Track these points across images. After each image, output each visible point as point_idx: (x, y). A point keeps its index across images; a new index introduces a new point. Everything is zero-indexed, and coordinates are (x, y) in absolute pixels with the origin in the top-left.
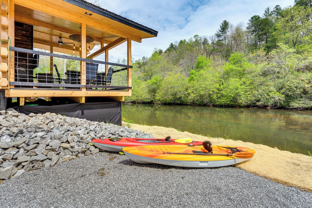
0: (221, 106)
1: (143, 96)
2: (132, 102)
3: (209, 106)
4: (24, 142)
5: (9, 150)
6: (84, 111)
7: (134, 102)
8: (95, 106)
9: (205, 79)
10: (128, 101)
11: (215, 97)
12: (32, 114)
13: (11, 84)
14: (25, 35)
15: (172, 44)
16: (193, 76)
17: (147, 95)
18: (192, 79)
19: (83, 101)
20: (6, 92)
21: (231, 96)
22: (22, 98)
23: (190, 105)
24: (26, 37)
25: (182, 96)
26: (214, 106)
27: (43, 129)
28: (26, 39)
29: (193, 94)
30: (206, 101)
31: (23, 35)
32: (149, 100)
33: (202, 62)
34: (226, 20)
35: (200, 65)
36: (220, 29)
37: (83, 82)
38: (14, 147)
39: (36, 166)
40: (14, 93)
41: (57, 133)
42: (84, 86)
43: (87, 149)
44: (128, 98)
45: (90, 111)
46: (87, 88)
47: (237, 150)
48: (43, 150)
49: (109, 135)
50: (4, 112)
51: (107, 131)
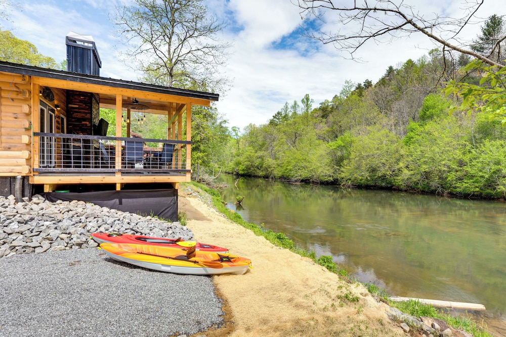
0: (466, 196)
1: (320, 170)
2: (302, 181)
3: (440, 195)
4: (29, 230)
5: (12, 235)
6: (123, 200)
7: (307, 180)
8: (138, 194)
9: (433, 141)
10: (295, 179)
11: (451, 177)
12: (59, 201)
13: (35, 170)
14: (83, 101)
15: (391, 68)
16: (412, 134)
17: (327, 169)
18: (409, 142)
19: (118, 188)
20: (30, 179)
21: (482, 177)
22: (47, 184)
23: (406, 191)
24: (84, 104)
25: (388, 173)
26: (453, 195)
27: (53, 219)
28: (84, 105)
29: (409, 171)
30: (435, 183)
31: (81, 101)
32: (331, 179)
33: (434, 107)
34: (495, 15)
35: (428, 113)
36: (481, 34)
38: (19, 233)
39: (27, 251)
40: (37, 180)
41: (65, 223)
42: (119, 171)
43: (87, 242)
44: (295, 173)
45: (130, 200)
46: (123, 173)
47: (229, 259)
48: (39, 238)
49: (126, 231)
50: (26, 198)
51: (128, 226)
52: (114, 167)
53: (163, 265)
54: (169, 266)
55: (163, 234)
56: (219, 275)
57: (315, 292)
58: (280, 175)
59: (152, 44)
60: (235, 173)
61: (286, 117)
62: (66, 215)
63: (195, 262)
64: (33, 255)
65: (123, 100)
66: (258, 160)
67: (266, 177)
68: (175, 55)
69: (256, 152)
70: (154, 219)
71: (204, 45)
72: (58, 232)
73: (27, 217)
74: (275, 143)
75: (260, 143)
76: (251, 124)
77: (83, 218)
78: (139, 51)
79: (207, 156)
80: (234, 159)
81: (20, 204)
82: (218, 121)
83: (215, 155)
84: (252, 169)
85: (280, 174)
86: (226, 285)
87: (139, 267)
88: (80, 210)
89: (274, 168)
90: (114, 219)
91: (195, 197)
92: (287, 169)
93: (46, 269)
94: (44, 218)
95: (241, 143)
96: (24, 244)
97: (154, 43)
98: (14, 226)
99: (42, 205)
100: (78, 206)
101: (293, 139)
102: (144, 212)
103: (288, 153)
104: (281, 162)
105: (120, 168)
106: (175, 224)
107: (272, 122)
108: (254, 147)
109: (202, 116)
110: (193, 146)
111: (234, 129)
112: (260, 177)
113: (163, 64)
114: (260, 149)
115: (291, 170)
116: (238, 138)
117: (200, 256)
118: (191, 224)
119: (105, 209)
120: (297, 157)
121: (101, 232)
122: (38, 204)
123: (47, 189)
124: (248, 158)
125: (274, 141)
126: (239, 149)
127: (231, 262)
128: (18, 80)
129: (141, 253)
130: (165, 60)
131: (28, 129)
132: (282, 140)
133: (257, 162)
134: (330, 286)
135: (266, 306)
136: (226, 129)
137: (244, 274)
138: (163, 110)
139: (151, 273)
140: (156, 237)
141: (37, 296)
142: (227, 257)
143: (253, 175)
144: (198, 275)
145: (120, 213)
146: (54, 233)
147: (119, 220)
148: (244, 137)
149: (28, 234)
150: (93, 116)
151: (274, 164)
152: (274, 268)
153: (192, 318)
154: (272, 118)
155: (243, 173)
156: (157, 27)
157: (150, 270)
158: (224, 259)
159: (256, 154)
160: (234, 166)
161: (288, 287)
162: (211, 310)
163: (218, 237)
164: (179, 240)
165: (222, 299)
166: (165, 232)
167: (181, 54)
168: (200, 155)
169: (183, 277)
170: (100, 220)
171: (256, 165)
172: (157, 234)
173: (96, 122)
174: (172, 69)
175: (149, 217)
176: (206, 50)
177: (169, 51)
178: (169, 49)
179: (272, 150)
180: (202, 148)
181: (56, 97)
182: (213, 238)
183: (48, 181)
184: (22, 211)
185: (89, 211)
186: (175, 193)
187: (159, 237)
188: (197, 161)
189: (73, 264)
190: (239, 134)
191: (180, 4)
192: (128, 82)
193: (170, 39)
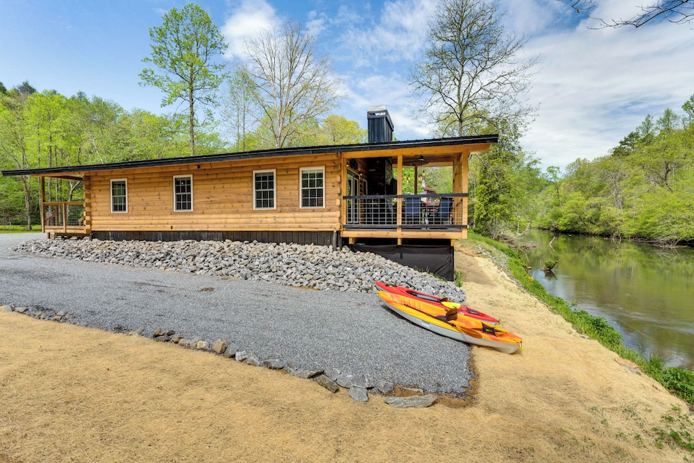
2: (682, 243)
4: (338, 272)
6: (403, 254)
8: (416, 250)
10: (666, 239)
12: (358, 252)
13: (344, 226)
14: (378, 165)
19: (399, 243)
20: (341, 233)
22: (351, 238)
27: (353, 266)
28: (380, 168)
37: (399, 222)
38: (332, 274)
39: (335, 288)
40: (345, 234)
41: (360, 270)
42: (400, 226)
43: (371, 288)
44: (665, 229)
45: (409, 255)
46: (403, 228)
47: (493, 332)
48: (343, 280)
49: (402, 284)
50: (338, 248)
51: (404, 279)
52: (396, 223)
53: (423, 321)
54: (428, 323)
55: (434, 292)
56: (479, 346)
57: (613, 409)
58: (632, 233)
59: (441, 93)
60: (552, 229)
61: (648, 140)
62: (361, 264)
63: (453, 325)
64: (338, 292)
65: (404, 159)
66: (590, 210)
67: (606, 235)
68: (465, 96)
69: (587, 198)
70: (428, 276)
71: (500, 74)
72: (354, 276)
73: (338, 263)
74: (622, 183)
75: (595, 186)
76: (578, 160)
77: (372, 267)
78: (430, 104)
79: (509, 207)
80: (552, 210)
81: (335, 252)
82: (526, 162)
83: (520, 206)
84: (581, 223)
85: (633, 231)
86: (485, 360)
87: (404, 319)
88: (370, 261)
89: (621, 221)
90: (393, 271)
91: (485, 257)
92: (646, 223)
93: (342, 304)
94: (347, 264)
95: (562, 188)
96: (334, 283)
97: (443, 91)
98: (330, 268)
99: (348, 254)
100: (370, 257)
101: (663, 174)
102: (421, 268)
103: (648, 197)
104: (635, 212)
105: (401, 224)
106: (449, 283)
107: (617, 152)
108: (583, 192)
109: (500, 160)
110: (490, 197)
111: (551, 170)
112: (594, 235)
113: (453, 111)
114: (595, 194)
115: (654, 225)
116: (558, 181)
117: (461, 320)
118: (468, 287)
119: (389, 262)
120: (669, 203)
121: (382, 281)
122: (345, 253)
123: (351, 242)
124: (573, 208)
125: (620, 179)
126: (558, 196)
127: (494, 334)
128: (334, 157)
129: (407, 306)
130: (454, 105)
131: (340, 194)
132: (637, 177)
133: (589, 214)
134: (650, 411)
135: (524, 397)
136: (538, 171)
137: (512, 354)
138: (448, 161)
139: (413, 326)
140: (426, 293)
141: (333, 322)
142: (492, 329)
143: (581, 231)
144: (456, 340)
145: (400, 266)
146: (352, 277)
147: (397, 273)
148: (569, 179)
149: (337, 276)
150: (386, 177)
151: (620, 215)
152: (559, 359)
153: (434, 378)
154: (619, 145)
155: (565, 229)
156: (445, 72)
157: (414, 324)
158: (487, 330)
159: (587, 202)
160: (551, 220)
161: (570, 388)
162: (457, 378)
163: (496, 305)
164: (445, 300)
165: (474, 372)
166: (437, 290)
167: (471, 94)
168: (499, 207)
169: (441, 338)
170: (383, 272)
171: (587, 217)
172: (428, 291)
173: (389, 181)
174: (461, 114)
175: (424, 274)
176: (501, 79)
177: (459, 95)
178: (459, 92)
179: (617, 195)
180: (502, 197)
181: (359, 165)
182: (490, 306)
183: (351, 234)
184: (336, 258)
185: (376, 262)
186: (451, 250)
187: (430, 294)
188: (494, 214)
189: (360, 305)
190: (559, 176)
191: (471, 37)
192: (404, 142)
193: (460, 81)
